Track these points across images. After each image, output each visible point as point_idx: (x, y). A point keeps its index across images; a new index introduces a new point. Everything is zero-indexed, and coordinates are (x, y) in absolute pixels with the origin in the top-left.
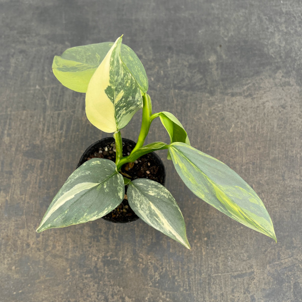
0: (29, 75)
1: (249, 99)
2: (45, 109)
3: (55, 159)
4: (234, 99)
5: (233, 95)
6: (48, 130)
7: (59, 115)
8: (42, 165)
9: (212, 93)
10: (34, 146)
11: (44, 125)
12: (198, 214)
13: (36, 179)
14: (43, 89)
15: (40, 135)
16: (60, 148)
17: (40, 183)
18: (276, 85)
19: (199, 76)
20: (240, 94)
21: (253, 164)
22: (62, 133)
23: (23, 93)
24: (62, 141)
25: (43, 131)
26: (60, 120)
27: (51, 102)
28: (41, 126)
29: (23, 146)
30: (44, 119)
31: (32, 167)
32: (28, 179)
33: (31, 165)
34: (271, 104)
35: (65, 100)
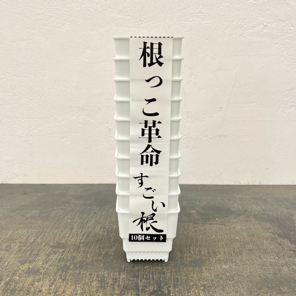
0: (64, 217)
1: (223, 226)
2: (72, 229)
3: (75, 249)
4: (212, 226)
5: (210, 224)
6: (73, 237)
7: (82, 231)
8: (64, 252)
9: (195, 223)
10: (60, 243)
11: (70, 235)
12: (194, 275)
13: (57, 258)
14: (73, 222)
15: (66, 239)
16: (80, 244)
17: (60, 259)
18: (241, 221)
19: (185, 217)
20: (216, 224)
21: (234, 251)
22: (82, 238)
23: (58, 223)
24: (82, 241)
25: (69, 237)
26: (82, 233)
27: (77, 226)
28: (67, 235)
29: (51, 243)
30: (71, 232)
31: (55, 253)
32: (51, 257)
33: (55, 251)
34: (239, 228)
35: (88, 225)
